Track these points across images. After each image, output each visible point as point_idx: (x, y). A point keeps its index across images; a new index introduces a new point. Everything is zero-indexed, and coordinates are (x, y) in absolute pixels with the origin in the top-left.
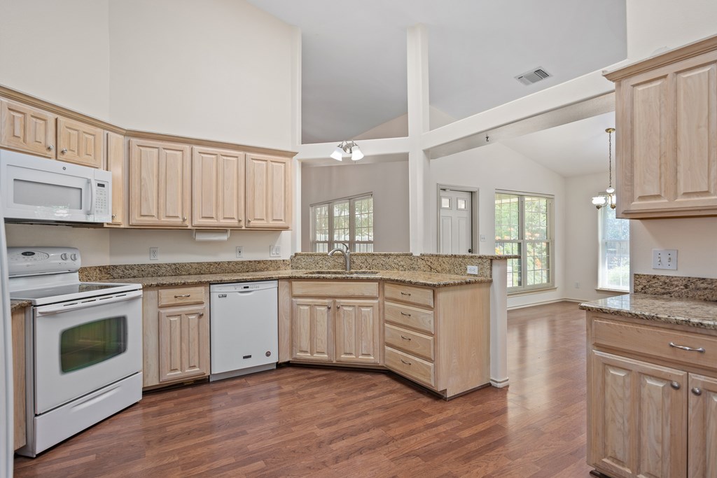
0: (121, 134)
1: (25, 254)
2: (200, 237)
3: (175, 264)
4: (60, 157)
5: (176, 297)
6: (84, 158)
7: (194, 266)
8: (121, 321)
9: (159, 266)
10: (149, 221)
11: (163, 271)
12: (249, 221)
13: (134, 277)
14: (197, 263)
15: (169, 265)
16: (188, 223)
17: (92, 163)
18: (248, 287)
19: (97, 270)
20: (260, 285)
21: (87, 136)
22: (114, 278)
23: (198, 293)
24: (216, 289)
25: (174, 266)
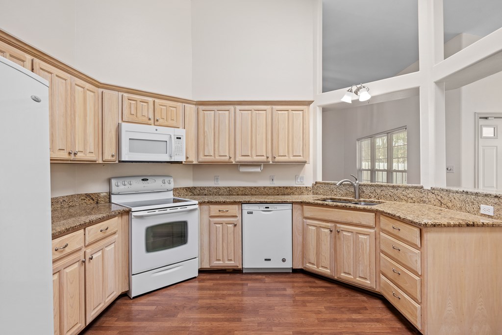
0: (193, 104)
1: (143, 180)
2: (242, 169)
3: (229, 187)
4: (156, 123)
5: (220, 211)
6: (170, 123)
7: (241, 189)
8: (184, 224)
9: (219, 188)
10: (209, 159)
11: (222, 192)
12: (275, 158)
13: (205, 195)
14: (243, 187)
15: (226, 188)
16: (232, 160)
17: (175, 125)
18: (268, 208)
19: (185, 190)
20: (277, 207)
21: (171, 108)
22: (195, 195)
23: (234, 209)
24: (246, 208)
25: (228, 189)
